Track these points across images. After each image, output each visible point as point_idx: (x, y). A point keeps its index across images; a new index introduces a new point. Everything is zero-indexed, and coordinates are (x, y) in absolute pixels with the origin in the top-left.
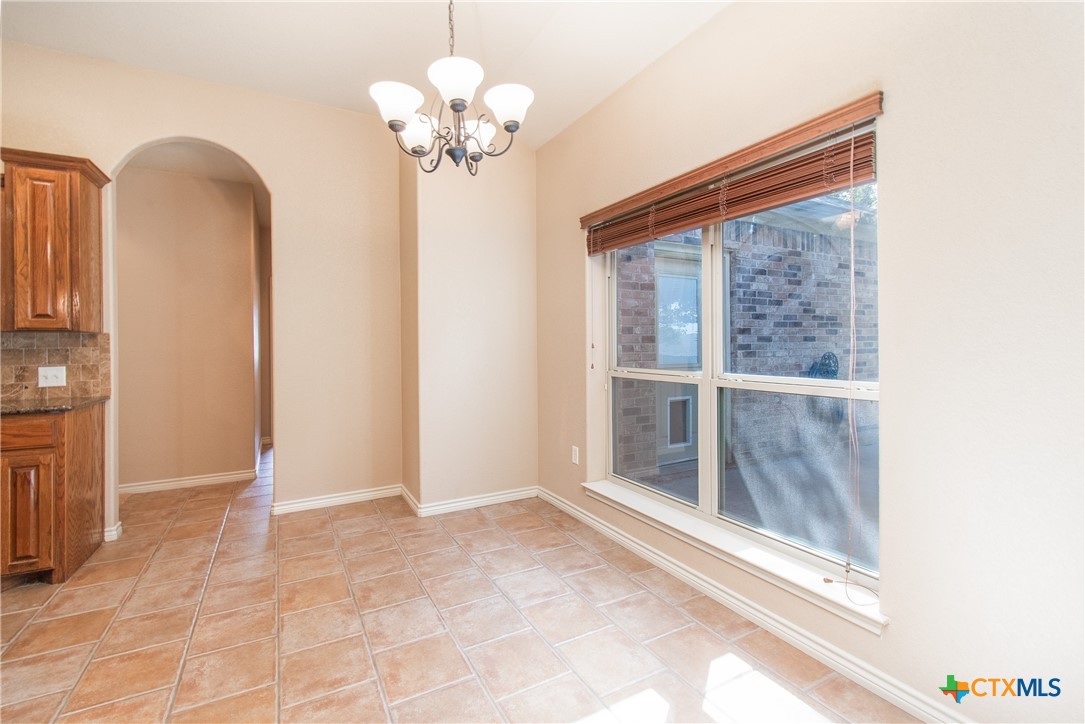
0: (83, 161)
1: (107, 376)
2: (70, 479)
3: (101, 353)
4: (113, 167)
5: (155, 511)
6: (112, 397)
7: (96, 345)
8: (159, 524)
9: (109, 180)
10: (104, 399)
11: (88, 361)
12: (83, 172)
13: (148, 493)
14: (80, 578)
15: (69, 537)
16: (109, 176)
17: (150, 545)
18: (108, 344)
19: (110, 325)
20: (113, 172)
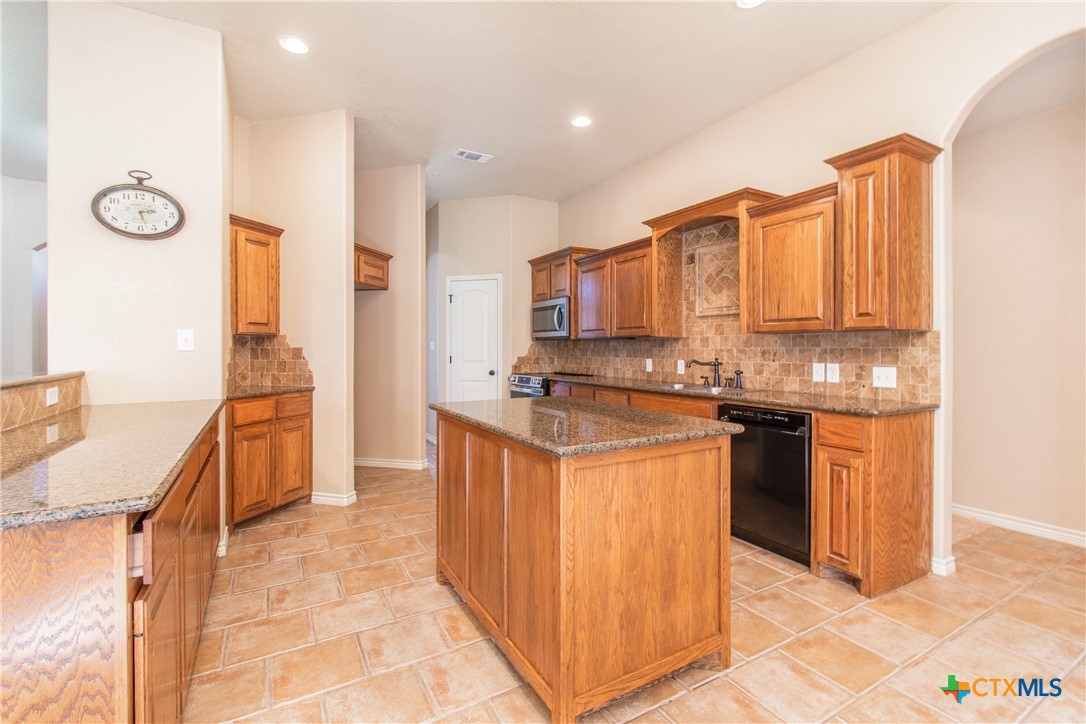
0: (900, 138)
1: (936, 381)
2: (878, 490)
3: (930, 353)
4: (946, 132)
5: (1009, 561)
6: (942, 406)
7: (925, 345)
8: (1005, 582)
9: (939, 150)
10: (932, 408)
11: (917, 363)
12: (903, 150)
13: (1014, 532)
14: (886, 603)
15: (876, 552)
16: (941, 146)
17: (978, 605)
18: (938, 343)
19: (941, 319)
20: (946, 139)
